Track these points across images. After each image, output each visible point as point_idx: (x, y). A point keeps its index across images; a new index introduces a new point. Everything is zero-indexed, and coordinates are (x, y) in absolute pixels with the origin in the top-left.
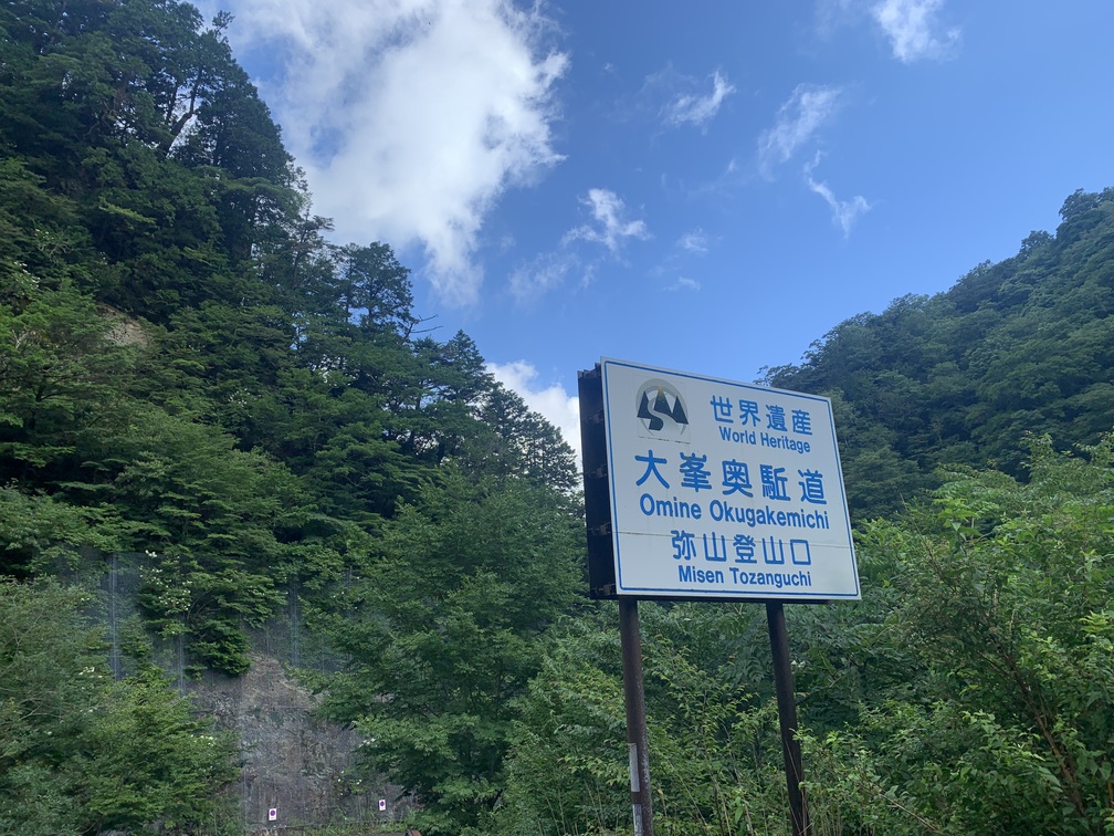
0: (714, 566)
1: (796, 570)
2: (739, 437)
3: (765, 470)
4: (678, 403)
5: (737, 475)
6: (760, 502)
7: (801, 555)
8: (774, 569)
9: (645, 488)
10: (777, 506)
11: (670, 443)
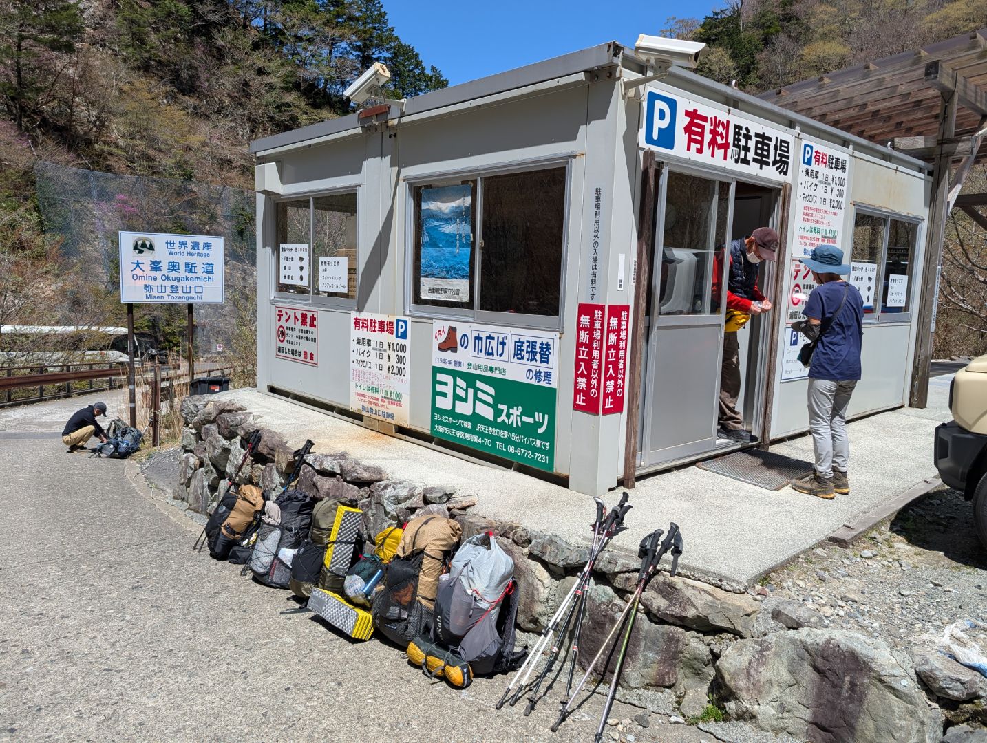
0: (160, 295)
1: (196, 295)
2: (177, 254)
3: (187, 265)
4: (151, 244)
5: (174, 266)
6: (183, 273)
7: (199, 290)
8: (186, 295)
9: (134, 272)
10: (190, 275)
11: (146, 258)
